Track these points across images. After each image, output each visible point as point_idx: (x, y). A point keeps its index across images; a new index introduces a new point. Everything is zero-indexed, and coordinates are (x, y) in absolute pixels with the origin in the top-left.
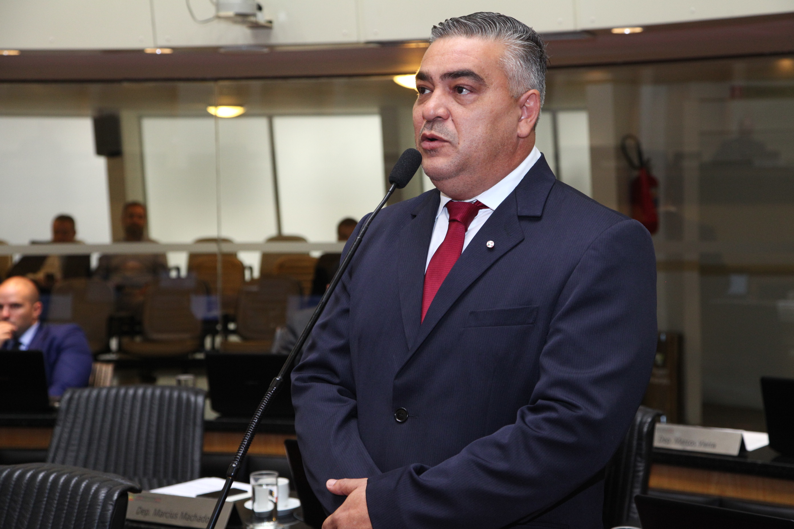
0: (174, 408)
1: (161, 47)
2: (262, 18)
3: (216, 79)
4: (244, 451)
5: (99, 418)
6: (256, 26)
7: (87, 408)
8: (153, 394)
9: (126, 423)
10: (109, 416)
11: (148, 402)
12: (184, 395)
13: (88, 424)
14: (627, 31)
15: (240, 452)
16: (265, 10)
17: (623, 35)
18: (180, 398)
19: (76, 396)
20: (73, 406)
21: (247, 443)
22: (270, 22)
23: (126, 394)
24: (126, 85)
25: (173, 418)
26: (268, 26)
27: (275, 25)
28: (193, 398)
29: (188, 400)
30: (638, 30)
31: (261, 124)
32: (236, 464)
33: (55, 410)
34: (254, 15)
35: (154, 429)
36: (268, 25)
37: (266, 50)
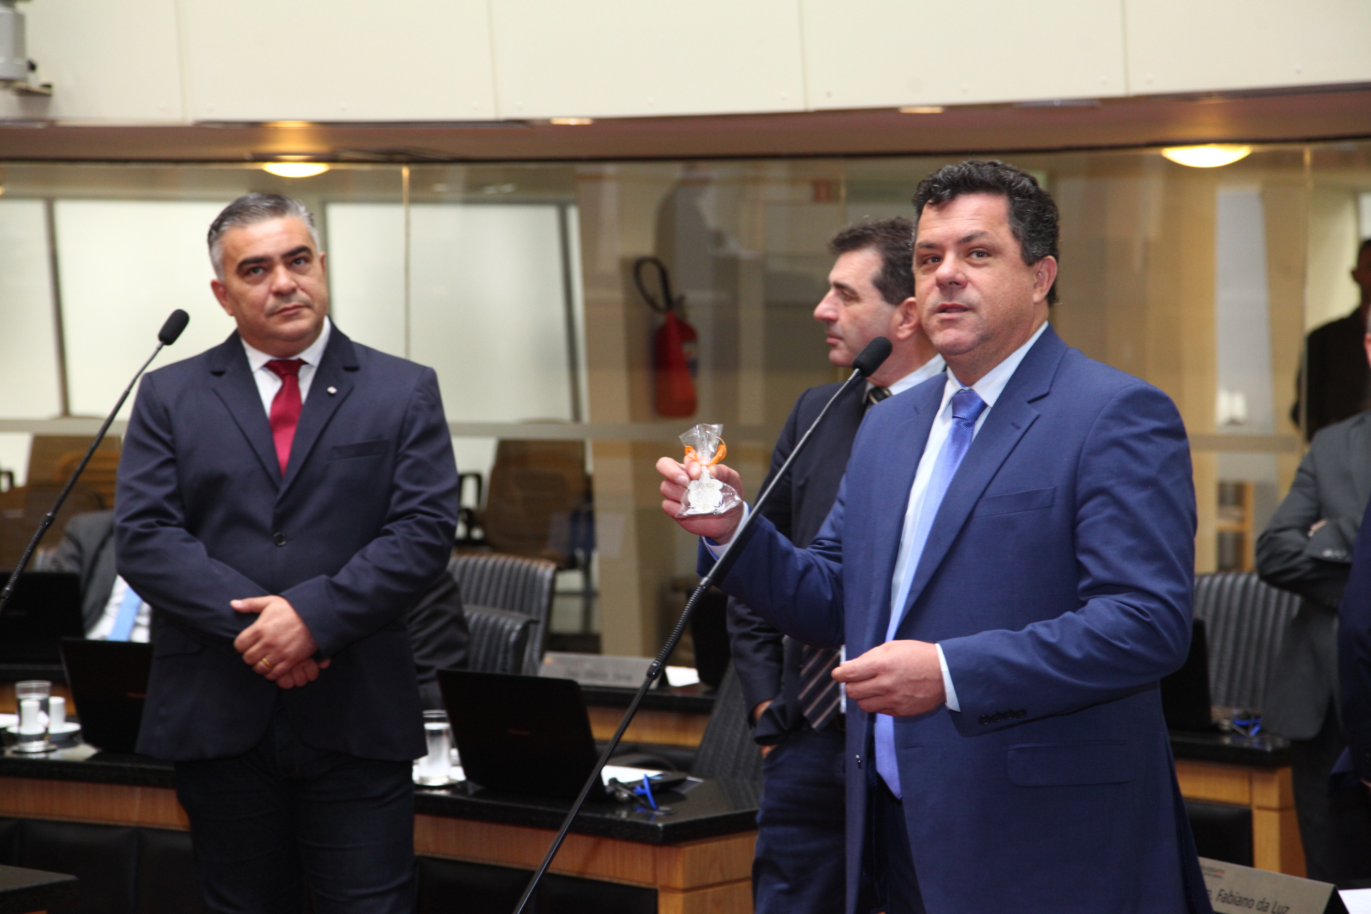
2: (35, 81)
6: (26, 93)
14: (573, 122)
16: (41, 69)
22: (48, 86)
26: (45, 93)
27: (56, 90)
30: (587, 122)
31: (35, 211)
34: (24, 80)
36: (45, 91)
37: (39, 126)
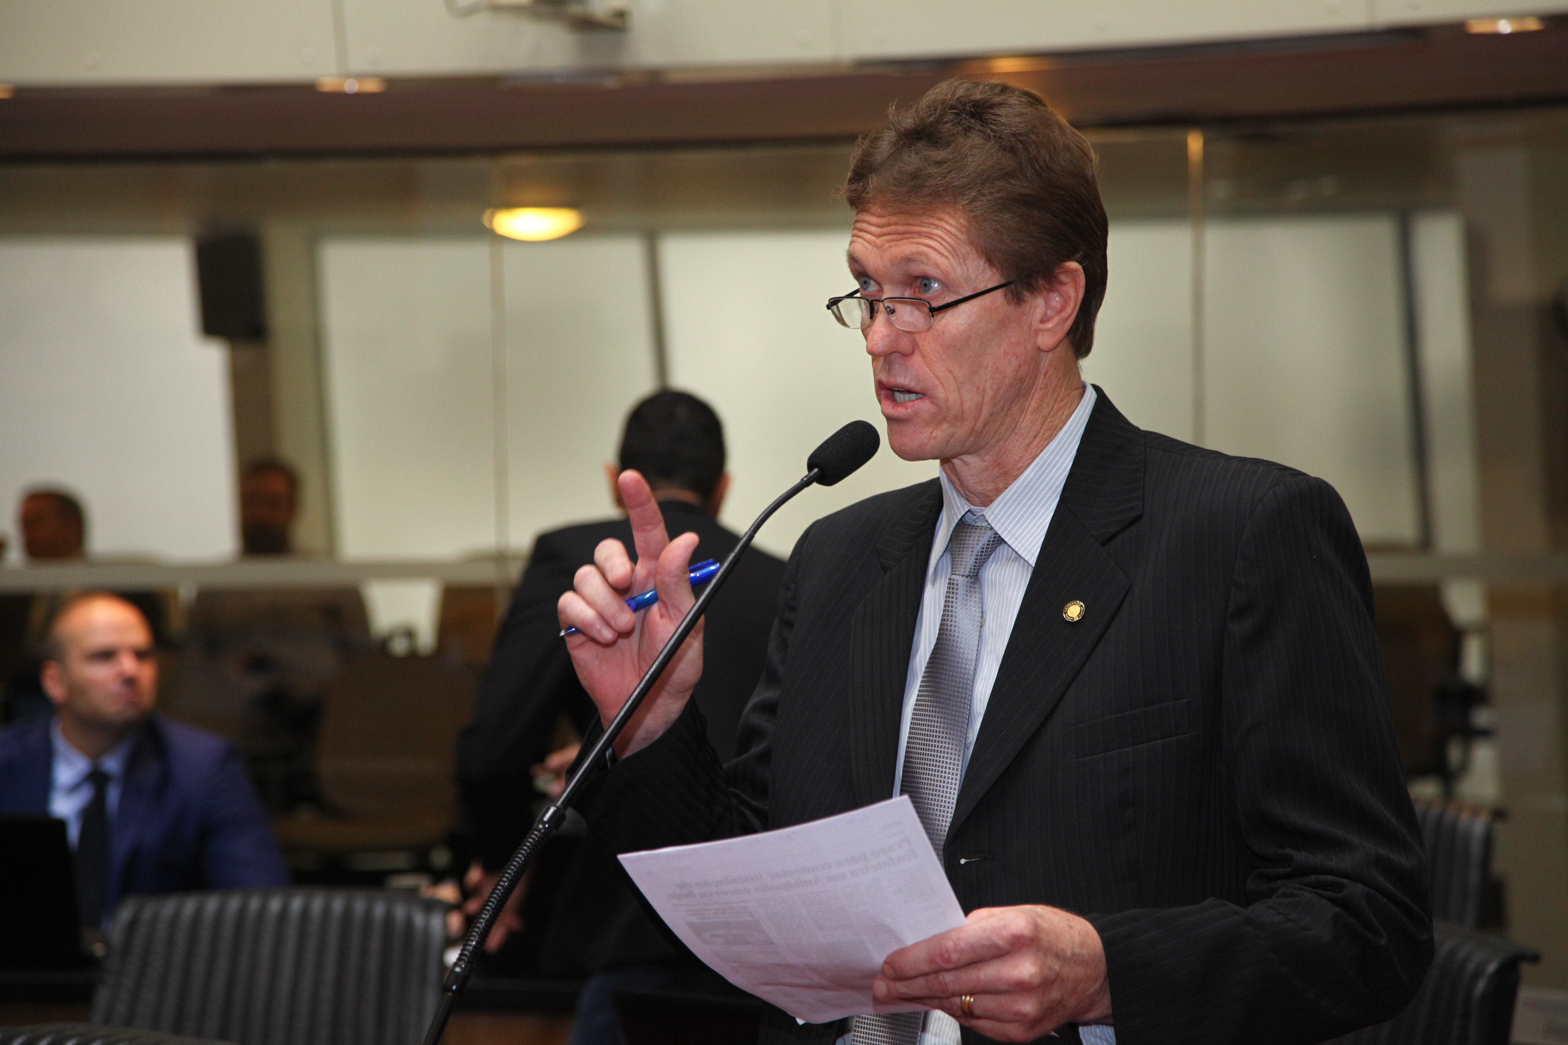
0: (375, 944)
1: (360, 77)
2: (600, 4)
3: (495, 151)
4: (477, 942)
5: (200, 966)
6: (586, 25)
7: (170, 942)
8: (326, 911)
9: (263, 978)
10: (223, 963)
11: (314, 928)
12: (400, 912)
13: (174, 981)
14: (1505, 27)
15: (470, 943)
17: (1497, 37)
18: (389, 919)
19: (147, 914)
20: (139, 940)
21: (486, 925)
22: (622, 15)
23: (263, 909)
24: (273, 167)
25: (373, 966)
26: (616, 25)
28: (419, 919)
29: (409, 924)
30: (1532, 25)
32: (461, 967)
33: (91, 962)
34: (582, 1)
35: (327, 992)
36: (617, 21)
